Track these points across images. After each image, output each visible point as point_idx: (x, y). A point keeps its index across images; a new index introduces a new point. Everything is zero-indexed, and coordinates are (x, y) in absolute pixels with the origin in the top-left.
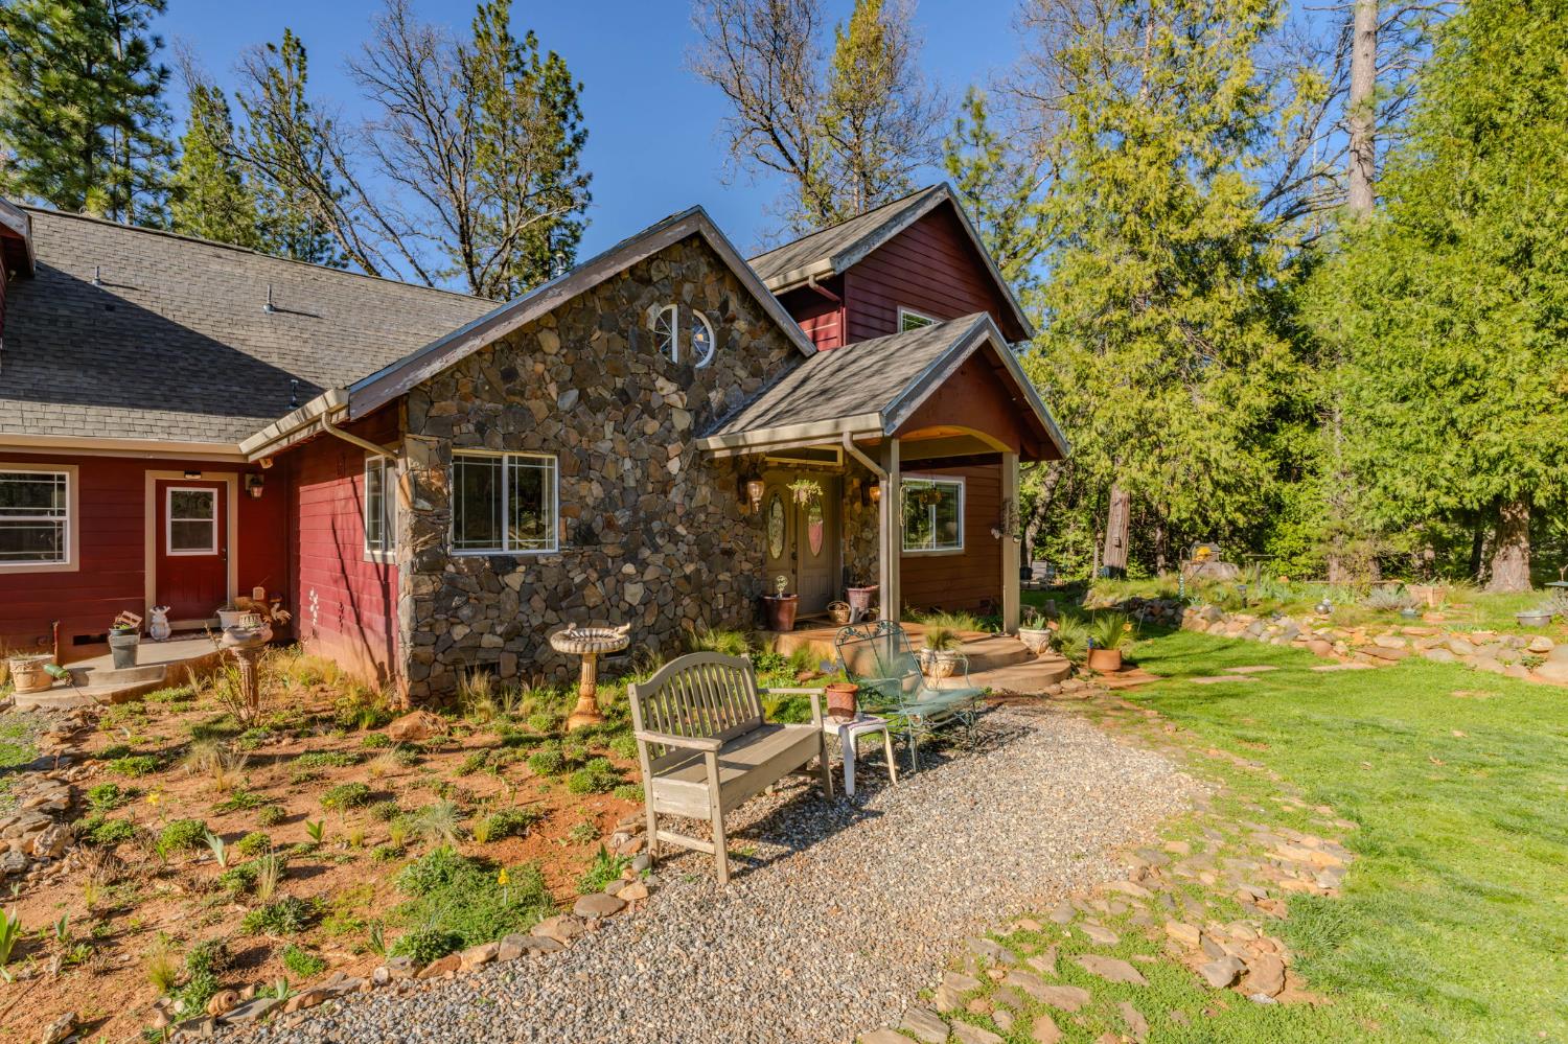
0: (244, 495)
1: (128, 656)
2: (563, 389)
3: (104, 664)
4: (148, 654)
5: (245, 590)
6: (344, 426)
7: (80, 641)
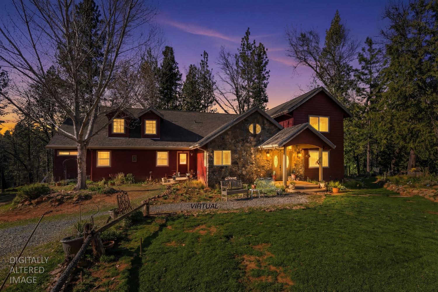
0: (190, 155)
1: (174, 179)
2: (232, 140)
3: (172, 179)
4: (177, 179)
5: (190, 170)
6: (200, 148)
7: (169, 177)
